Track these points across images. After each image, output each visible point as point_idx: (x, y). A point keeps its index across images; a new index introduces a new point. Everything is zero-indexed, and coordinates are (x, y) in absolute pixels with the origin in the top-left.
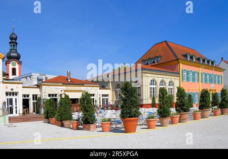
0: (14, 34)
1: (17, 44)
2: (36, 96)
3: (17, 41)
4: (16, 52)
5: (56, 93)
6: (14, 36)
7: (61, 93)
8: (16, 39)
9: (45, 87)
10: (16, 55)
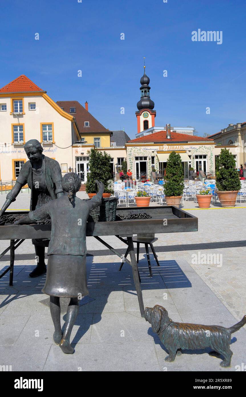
0: (146, 76)
1: (149, 88)
2: (122, 159)
3: (150, 85)
4: (149, 99)
5: (145, 155)
6: (145, 79)
7: (153, 155)
8: (148, 83)
9: (131, 147)
10: (147, 103)
